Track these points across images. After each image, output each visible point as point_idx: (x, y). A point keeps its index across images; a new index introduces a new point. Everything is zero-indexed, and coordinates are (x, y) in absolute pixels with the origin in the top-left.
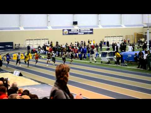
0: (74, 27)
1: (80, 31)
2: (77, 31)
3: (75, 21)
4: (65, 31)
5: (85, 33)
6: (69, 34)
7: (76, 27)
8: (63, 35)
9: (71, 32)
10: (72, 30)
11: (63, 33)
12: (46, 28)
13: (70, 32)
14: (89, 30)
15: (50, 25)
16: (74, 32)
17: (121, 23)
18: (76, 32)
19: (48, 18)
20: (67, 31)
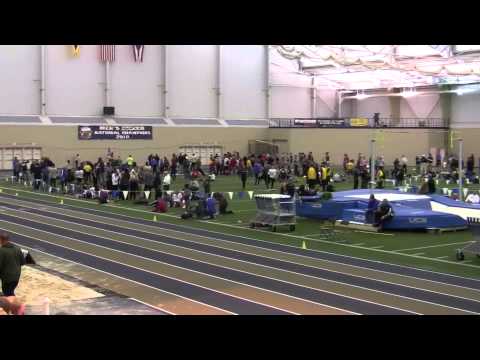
0: (107, 120)
1: (120, 132)
2: (114, 130)
3: (109, 105)
4: (83, 130)
5: (132, 137)
6: (94, 137)
7: (111, 122)
8: (80, 137)
9: (100, 133)
10: (101, 128)
11: (79, 135)
12: (37, 120)
13: (96, 133)
14: (143, 128)
15: (46, 114)
16: (107, 133)
17: (218, 115)
18: (112, 133)
19: (41, 94)
20: (89, 129)
